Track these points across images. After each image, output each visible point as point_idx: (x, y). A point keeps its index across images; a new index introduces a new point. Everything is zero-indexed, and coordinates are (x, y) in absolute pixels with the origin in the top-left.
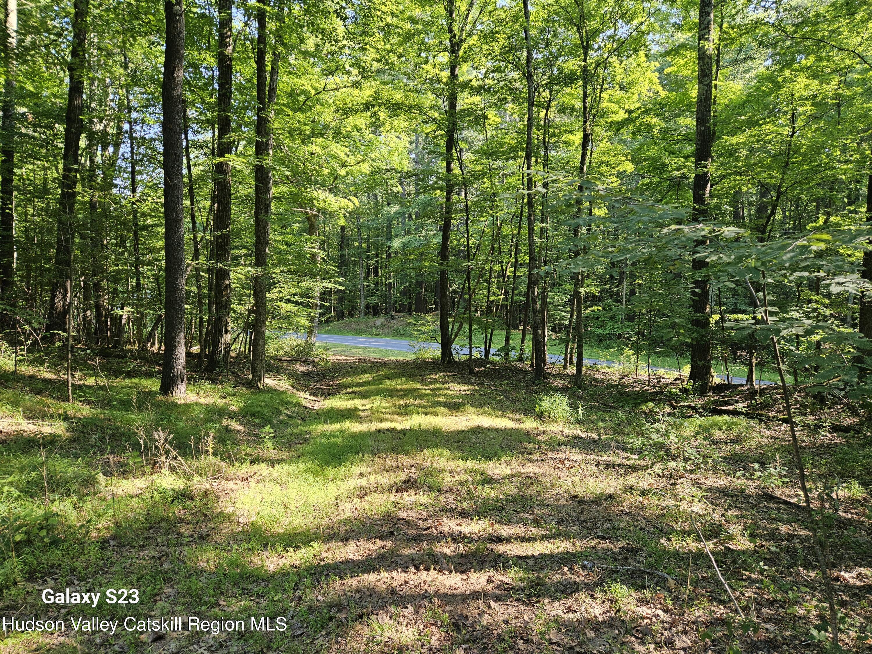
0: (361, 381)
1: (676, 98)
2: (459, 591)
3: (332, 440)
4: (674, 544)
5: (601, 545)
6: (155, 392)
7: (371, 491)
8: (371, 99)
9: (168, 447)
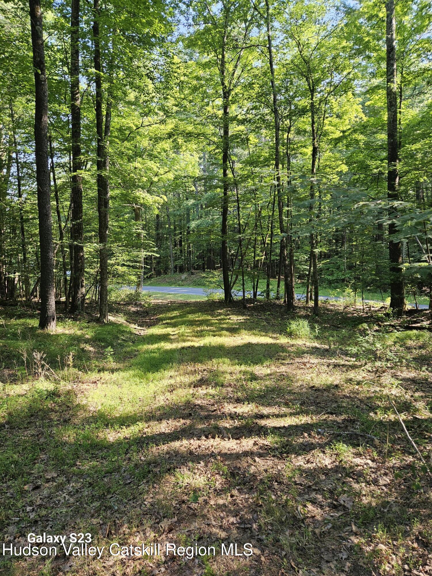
0: (172, 316)
1: (374, 121)
2: (235, 451)
3: (152, 355)
4: (379, 416)
5: (330, 418)
6: (36, 327)
7: (177, 387)
8: (172, 131)
9: (43, 362)
